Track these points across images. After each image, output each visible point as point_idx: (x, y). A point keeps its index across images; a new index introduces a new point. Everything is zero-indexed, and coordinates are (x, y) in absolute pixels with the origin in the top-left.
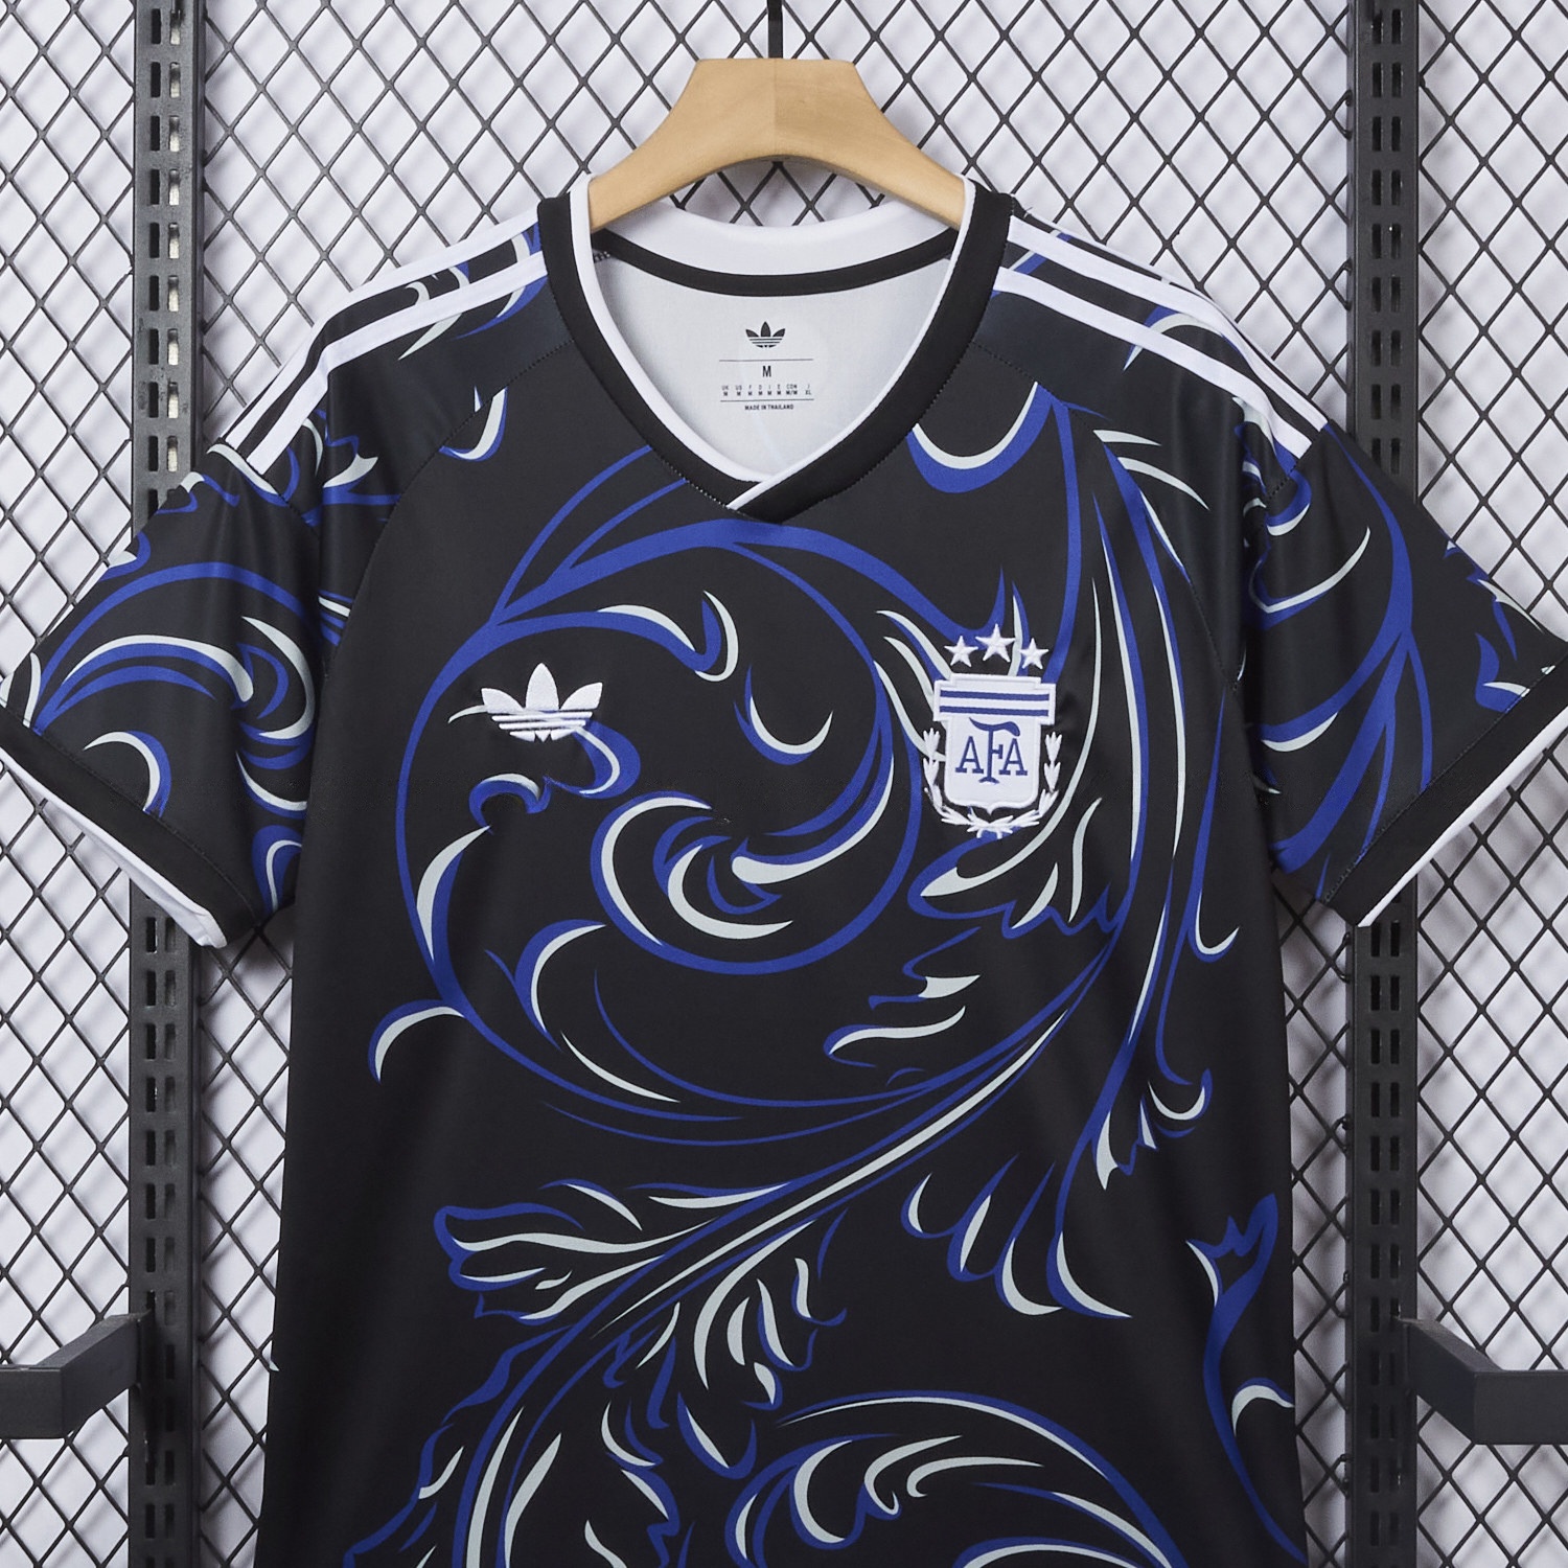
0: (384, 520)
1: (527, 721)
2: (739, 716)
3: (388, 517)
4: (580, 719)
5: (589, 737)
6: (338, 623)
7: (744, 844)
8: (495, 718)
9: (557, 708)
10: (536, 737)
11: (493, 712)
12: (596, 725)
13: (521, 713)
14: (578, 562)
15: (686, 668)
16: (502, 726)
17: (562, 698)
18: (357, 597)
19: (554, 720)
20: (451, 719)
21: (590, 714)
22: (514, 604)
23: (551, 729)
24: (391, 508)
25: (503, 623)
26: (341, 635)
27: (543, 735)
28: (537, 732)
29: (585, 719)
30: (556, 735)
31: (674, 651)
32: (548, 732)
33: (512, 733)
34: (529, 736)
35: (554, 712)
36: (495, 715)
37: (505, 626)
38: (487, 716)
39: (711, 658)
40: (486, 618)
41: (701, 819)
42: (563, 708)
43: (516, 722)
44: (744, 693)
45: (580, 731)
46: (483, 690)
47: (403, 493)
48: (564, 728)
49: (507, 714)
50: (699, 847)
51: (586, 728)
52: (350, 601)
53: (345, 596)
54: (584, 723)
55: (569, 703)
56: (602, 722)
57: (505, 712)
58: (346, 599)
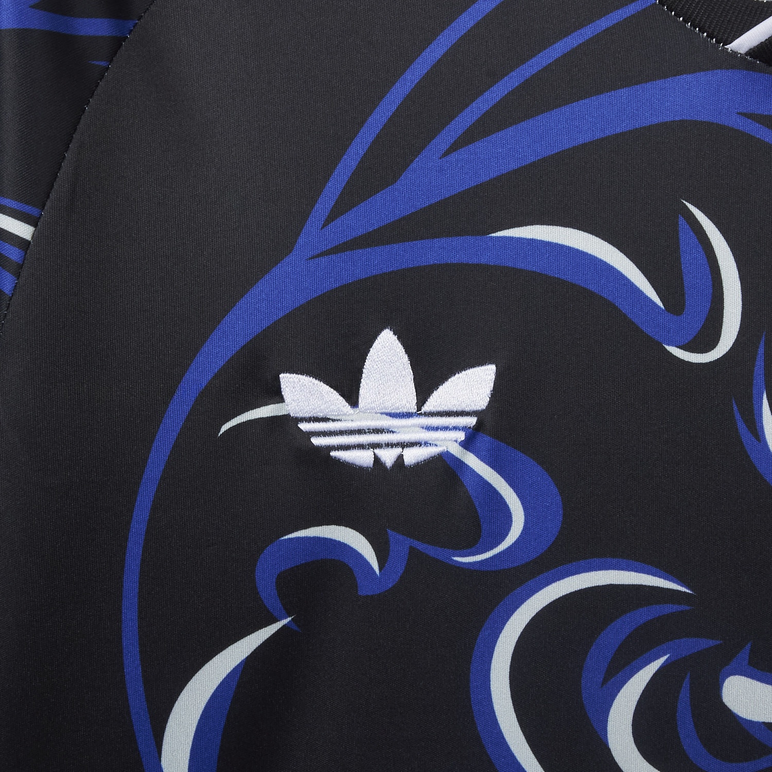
0: (103, 64)
1: (360, 432)
2: (741, 426)
3: (111, 61)
4: (455, 428)
5: (472, 461)
6: (14, 254)
7: (744, 654)
8: (304, 426)
9: (413, 408)
10: (377, 459)
11: (300, 415)
12: (484, 440)
13: (351, 418)
14: (455, 147)
15: (649, 339)
16: (316, 441)
17: (424, 389)
18: (48, 204)
19: (409, 430)
20: (225, 428)
21: (472, 421)
22: (338, 222)
23: (404, 445)
24: (117, 43)
25: (318, 256)
26: (18, 275)
27: (388, 457)
28: (377, 451)
29: (464, 429)
30: (412, 456)
31: (625, 308)
32: (397, 451)
33: (333, 454)
34: (364, 458)
35: (409, 415)
36: (303, 420)
37: (324, 260)
38: (287, 423)
39: (694, 319)
40: (288, 248)
41: (669, 608)
42: (427, 408)
43: (341, 433)
44: (750, 384)
45: (456, 450)
46: (281, 376)
47: (140, 18)
48: (426, 444)
49: (325, 420)
50: (665, 657)
51: (467, 444)
52: (34, 211)
53: (27, 203)
54: (461, 436)
55: (435, 401)
56: (497, 435)
57: (321, 415)
58: (28, 209)
